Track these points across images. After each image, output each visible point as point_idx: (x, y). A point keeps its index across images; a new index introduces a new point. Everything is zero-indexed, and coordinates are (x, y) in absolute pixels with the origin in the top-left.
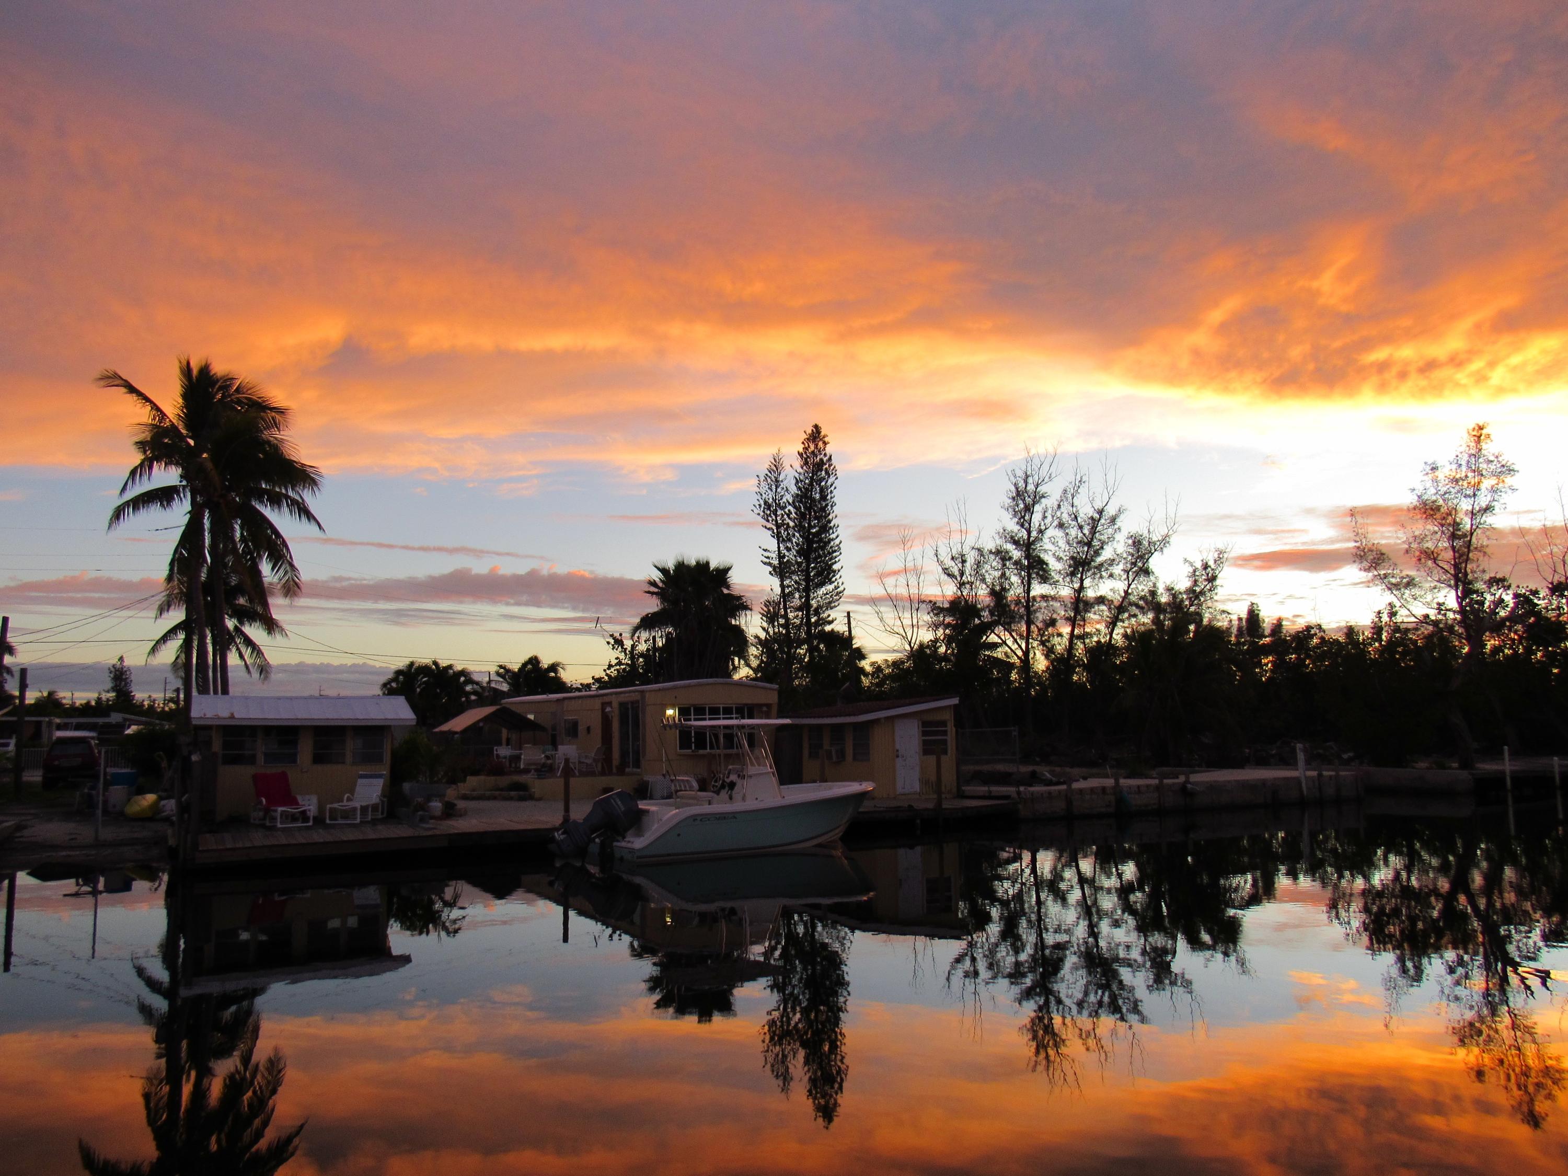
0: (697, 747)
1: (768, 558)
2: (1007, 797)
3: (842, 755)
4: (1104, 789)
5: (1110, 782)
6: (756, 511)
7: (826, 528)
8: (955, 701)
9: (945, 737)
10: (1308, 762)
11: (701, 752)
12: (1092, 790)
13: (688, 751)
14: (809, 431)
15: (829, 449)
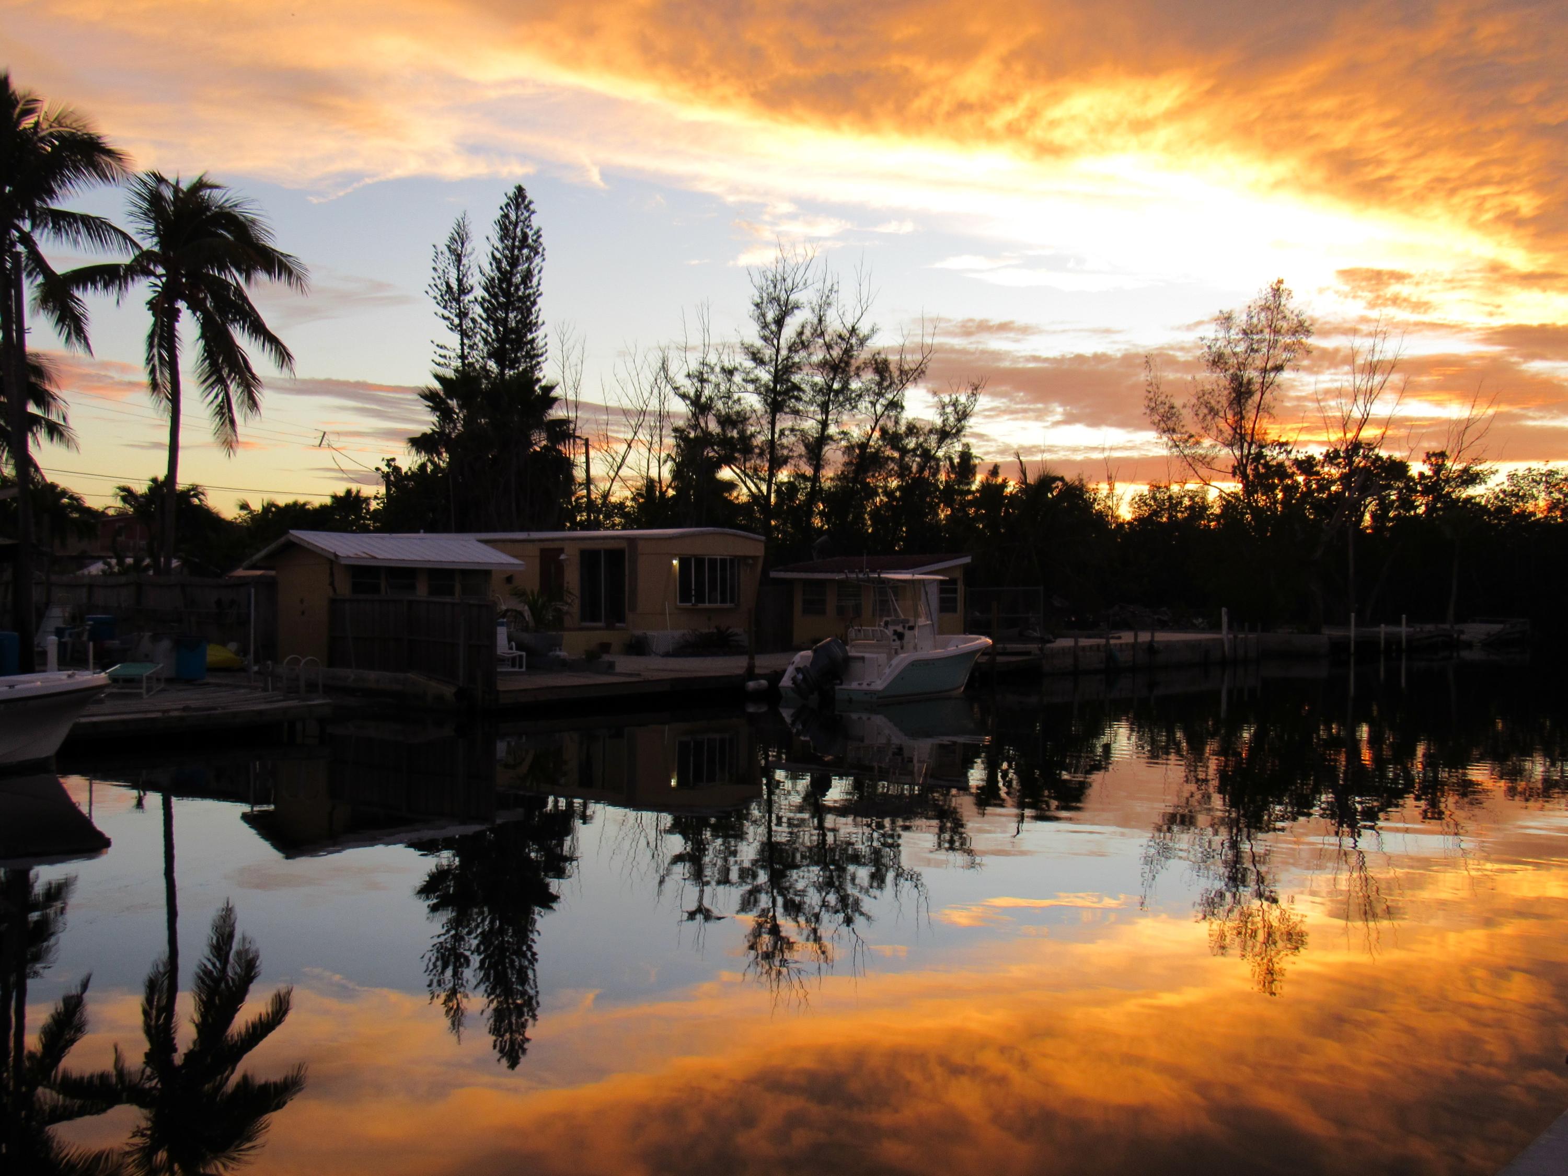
0: (698, 601)
1: (445, 357)
2: (1028, 653)
3: (858, 611)
4: (1098, 646)
5: (1103, 641)
6: (432, 293)
7: (527, 325)
8: (967, 560)
9: (954, 595)
10: (1230, 627)
11: (701, 606)
12: (1091, 647)
13: (688, 605)
14: (511, 194)
15: (535, 222)
